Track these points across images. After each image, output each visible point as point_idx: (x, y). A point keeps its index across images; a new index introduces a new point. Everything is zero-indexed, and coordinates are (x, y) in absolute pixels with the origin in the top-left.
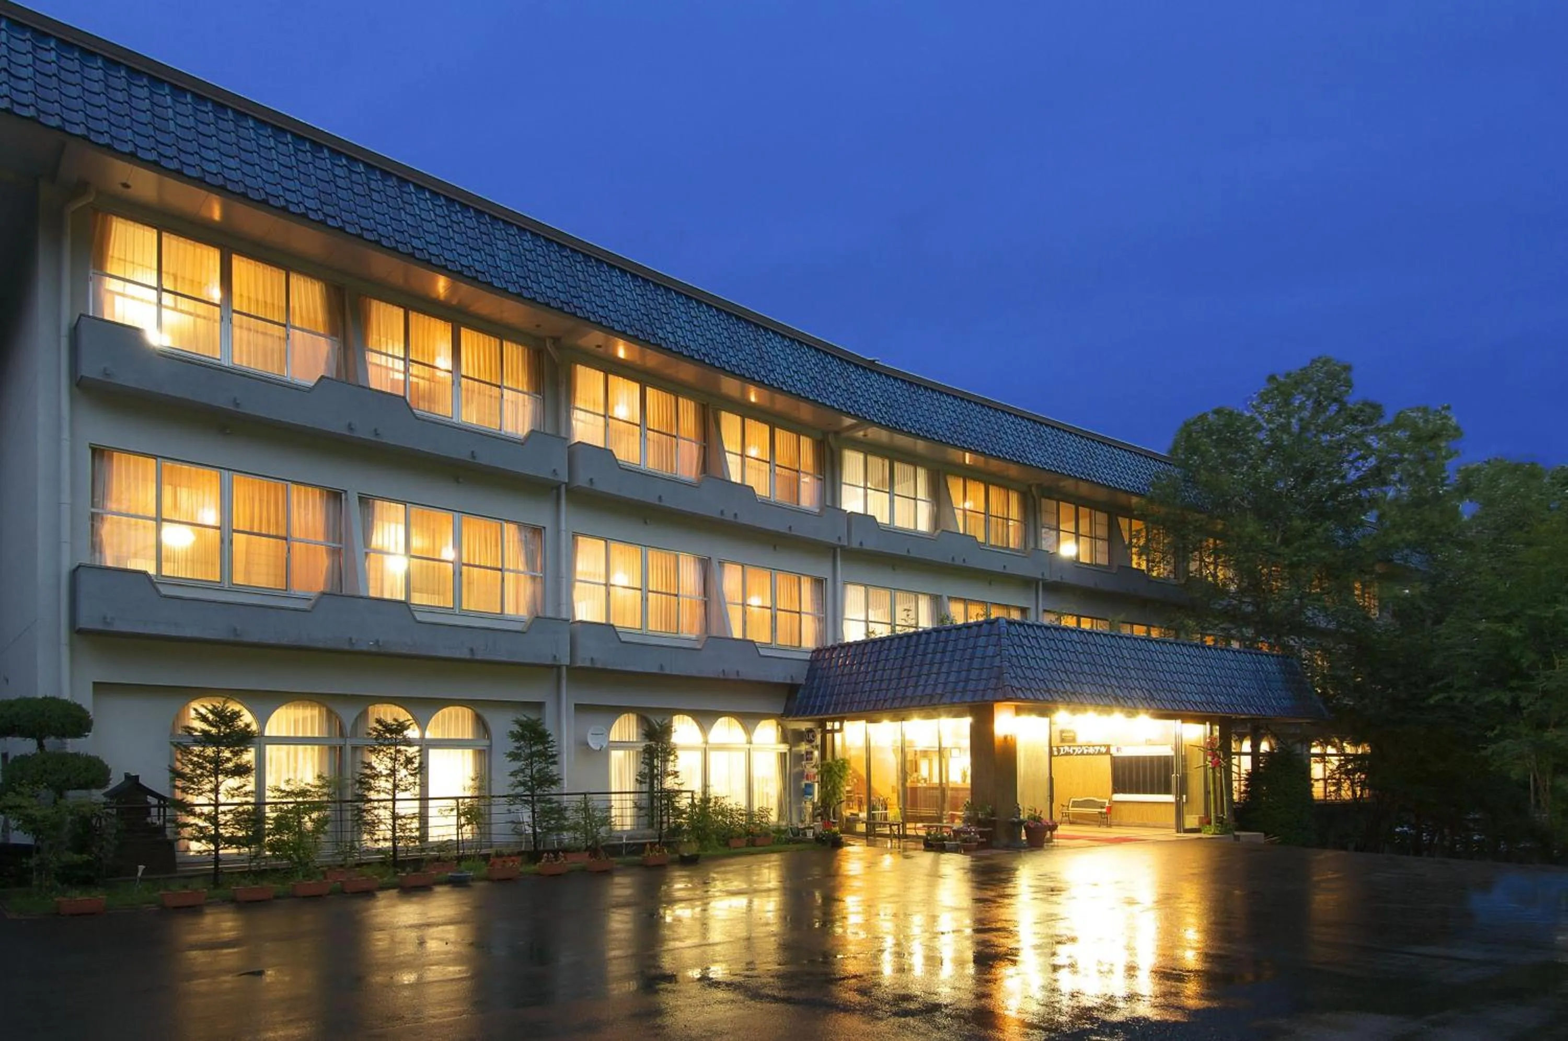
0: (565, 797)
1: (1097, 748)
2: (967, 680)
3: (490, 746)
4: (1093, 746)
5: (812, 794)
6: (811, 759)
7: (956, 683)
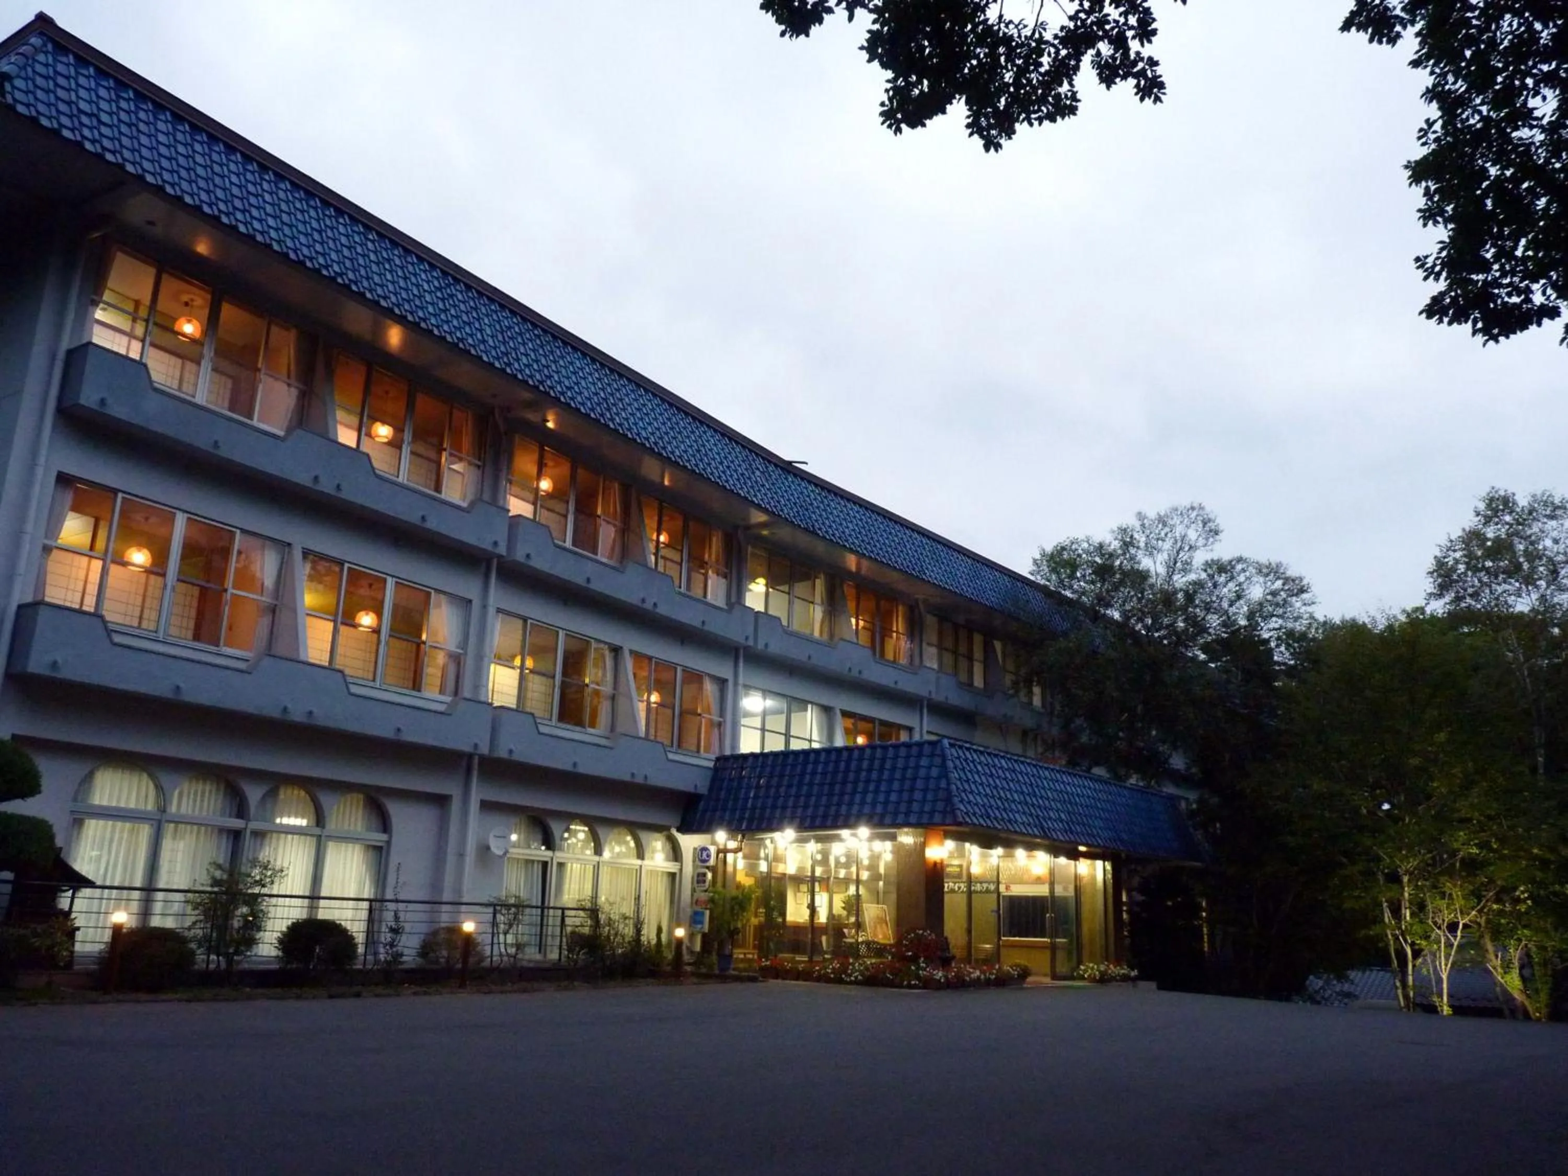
0: (464, 906)
1: (985, 885)
2: (910, 802)
3: (389, 843)
4: (981, 883)
5: (702, 923)
6: (704, 882)
7: (898, 803)
